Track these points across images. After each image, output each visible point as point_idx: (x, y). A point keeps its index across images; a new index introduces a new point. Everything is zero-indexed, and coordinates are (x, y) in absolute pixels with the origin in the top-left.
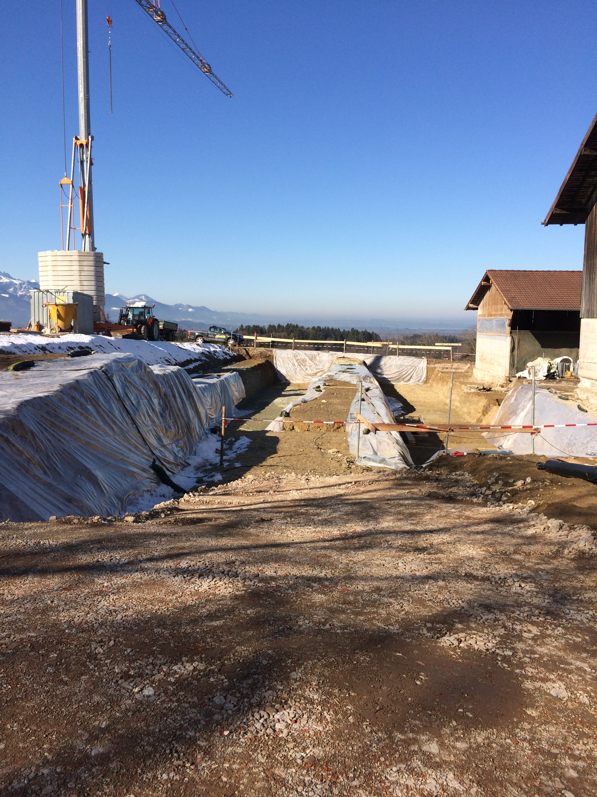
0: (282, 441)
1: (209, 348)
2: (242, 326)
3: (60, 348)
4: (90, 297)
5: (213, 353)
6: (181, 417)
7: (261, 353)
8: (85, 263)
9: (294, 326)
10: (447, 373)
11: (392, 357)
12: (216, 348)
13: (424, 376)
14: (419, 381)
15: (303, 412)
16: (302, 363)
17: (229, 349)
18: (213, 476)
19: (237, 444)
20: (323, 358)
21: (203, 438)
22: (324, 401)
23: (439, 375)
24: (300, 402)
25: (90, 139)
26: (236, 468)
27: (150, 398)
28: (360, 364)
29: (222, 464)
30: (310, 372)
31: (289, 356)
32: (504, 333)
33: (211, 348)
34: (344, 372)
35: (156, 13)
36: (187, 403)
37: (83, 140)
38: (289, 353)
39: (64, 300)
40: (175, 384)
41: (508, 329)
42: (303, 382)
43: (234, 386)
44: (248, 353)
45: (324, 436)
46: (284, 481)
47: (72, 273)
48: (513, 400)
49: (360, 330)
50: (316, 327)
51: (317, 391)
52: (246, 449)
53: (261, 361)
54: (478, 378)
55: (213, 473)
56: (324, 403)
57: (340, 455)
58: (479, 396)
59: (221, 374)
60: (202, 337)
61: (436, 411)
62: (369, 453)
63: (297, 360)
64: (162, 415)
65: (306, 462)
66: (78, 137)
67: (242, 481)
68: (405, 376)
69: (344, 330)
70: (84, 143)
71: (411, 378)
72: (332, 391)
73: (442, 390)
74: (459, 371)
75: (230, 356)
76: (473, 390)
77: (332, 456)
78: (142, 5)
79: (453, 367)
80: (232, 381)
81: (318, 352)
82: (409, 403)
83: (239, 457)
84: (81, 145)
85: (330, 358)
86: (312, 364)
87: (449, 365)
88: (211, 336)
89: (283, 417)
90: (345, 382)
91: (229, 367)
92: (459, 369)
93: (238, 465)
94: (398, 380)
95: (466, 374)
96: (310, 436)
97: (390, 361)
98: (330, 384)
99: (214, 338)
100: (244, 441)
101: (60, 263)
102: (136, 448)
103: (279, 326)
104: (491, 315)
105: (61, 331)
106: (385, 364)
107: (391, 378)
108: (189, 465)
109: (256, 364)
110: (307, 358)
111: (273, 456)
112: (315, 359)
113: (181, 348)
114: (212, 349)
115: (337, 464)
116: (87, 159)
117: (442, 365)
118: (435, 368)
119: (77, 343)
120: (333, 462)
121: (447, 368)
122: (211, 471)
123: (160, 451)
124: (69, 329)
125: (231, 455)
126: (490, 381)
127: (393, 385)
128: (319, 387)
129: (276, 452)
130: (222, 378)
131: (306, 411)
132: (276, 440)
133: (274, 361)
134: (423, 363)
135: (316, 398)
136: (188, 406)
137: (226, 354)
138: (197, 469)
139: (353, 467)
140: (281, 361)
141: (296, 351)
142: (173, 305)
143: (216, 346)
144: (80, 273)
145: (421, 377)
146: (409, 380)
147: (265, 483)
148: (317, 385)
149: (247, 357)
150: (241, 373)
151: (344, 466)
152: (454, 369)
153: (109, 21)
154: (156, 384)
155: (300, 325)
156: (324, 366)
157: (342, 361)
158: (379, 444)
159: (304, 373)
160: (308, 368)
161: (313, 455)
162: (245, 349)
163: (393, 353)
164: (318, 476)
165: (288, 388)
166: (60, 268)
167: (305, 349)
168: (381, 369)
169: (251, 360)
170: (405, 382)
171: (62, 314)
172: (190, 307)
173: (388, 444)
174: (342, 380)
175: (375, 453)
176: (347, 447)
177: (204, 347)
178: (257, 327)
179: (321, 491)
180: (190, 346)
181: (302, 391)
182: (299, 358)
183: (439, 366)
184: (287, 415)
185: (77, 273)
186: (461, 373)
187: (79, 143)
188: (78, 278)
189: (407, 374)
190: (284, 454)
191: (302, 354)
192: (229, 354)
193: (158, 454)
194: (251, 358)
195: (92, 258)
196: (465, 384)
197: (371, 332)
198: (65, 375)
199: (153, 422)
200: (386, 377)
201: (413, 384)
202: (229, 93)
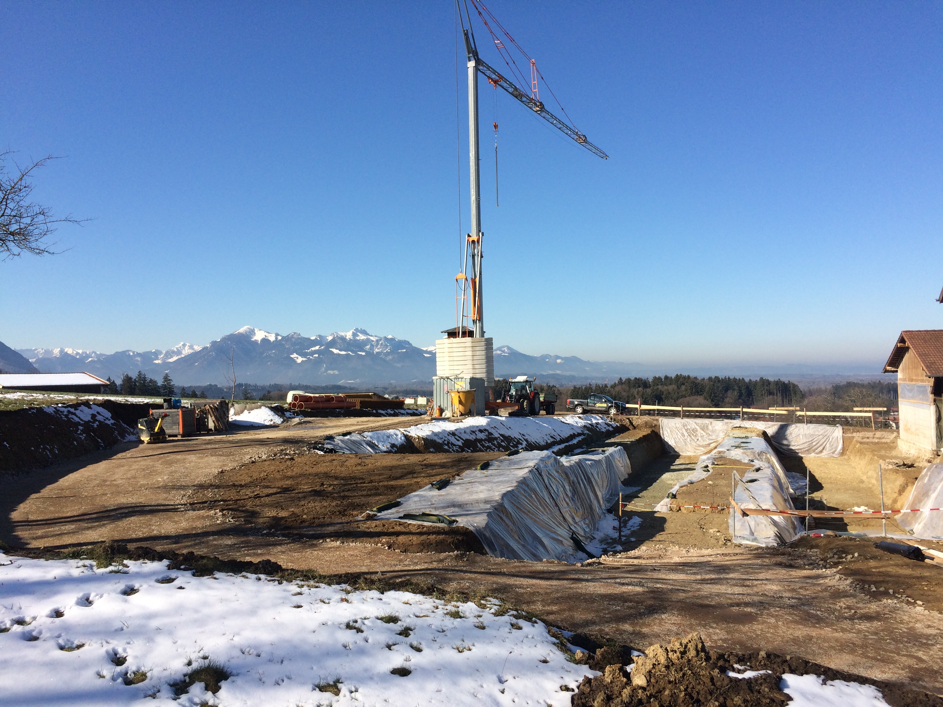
0: (669, 521)
1: (591, 420)
2: (621, 379)
3: (465, 432)
4: (481, 380)
5: (595, 425)
6: (585, 500)
7: (646, 423)
8: (478, 349)
9: (684, 377)
10: (867, 443)
11: (799, 425)
12: (598, 420)
13: (840, 446)
14: (833, 453)
15: (688, 493)
16: (692, 433)
17: (611, 419)
18: (615, 547)
19: (631, 523)
20: (717, 428)
21: (602, 517)
22: (710, 482)
23: (857, 446)
24: (686, 483)
25: (481, 235)
26: (632, 542)
27: (564, 486)
28: (758, 435)
29: (620, 538)
30: (701, 443)
31: (678, 425)
32: (927, 400)
33: (593, 419)
34: (736, 447)
35: (535, 104)
36: (588, 487)
37: (475, 238)
38: (677, 422)
39: (462, 385)
40: (579, 473)
41: (931, 397)
42: (694, 454)
43: (619, 461)
44: (631, 423)
45: (707, 517)
46: (670, 552)
47: (466, 358)
48: (926, 480)
49: (771, 379)
50: (713, 377)
51: (704, 471)
52: (638, 527)
53: (646, 432)
54: (903, 451)
55: (615, 545)
56: (710, 485)
57: (718, 534)
58: (897, 473)
59: (605, 449)
60: (582, 405)
61: (847, 490)
62: (747, 533)
63: (686, 430)
64: (572, 499)
65: (689, 539)
66: (470, 234)
67: (638, 551)
68: (816, 447)
69: (750, 380)
70: (476, 240)
71: (823, 449)
72: (720, 471)
73: (859, 464)
74: (883, 440)
75: (612, 427)
76: (890, 467)
77: (712, 535)
78: (522, 102)
79: (875, 436)
80: (617, 456)
81: (711, 420)
82: (817, 480)
83: (633, 534)
84: (473, 242)
85: (725, 427)
86: (704, 434)
87: (870, 434)
88: (590, 405)
89: (670, 499)
90: (736, 460)
91: (612, 440)
92: (883, 438)
93: (633, 539)
94: (808, 451)
95: (891, 445)
96: (694, 517)
97: (796, 430)
98: (718, 463)
99: (594, 406)
100: (637, 520)
101: (455, 350)
102: (561, 524)
103: (666, 377)
104: (912, 380)
105: (462, 415)
106: (791, 434)
107: (798, 449)
108: (595, 538)
109: (641, 436)
110: (697, 427)
111: (661, 533)
112: (708, 429)
113: (564, 423)
114: (594, 421)
115: (715, 542)
116: (478, 253)
117: (861, 434)
118: (853, 437)
119: (477, 427)
120: (712, 539)
121: (868, 438)
122: (612, 543)
123: (575, 527)
124: (468, 413)
125: (626, 532)
126: (916, 454)
127: (802, 458)
128: (707, 466)
129: (663, 530)
130: (607, 453)
131: (692, 493)
132: (663, 520)
133: (661, 431)
134: (837, 432)
135: (704, 479)
136: (589, 490)
137: (608, 425)
138: (601, 541)
139: (729, 544)
140: (669, 431)
141: (686, 420)
142: (539, 356)
143: (598, 417)
144: (473, 358)
145: (837, 448)
146: (821, 452)
147: (656, 552)
148: (705, 464)
149: (631, 427)
150: (625, 446)
151: (720, 543)
152: (877, 438)
153: (496, 127)
154: (566, 474)
155: (692, 375)
156: (718, 436)
157: (738, 433)
158: (757, 525)
159: (695, 444)
160: (700, 439)
161: (695, 533)
162: (629, 419)
163: (800, 420)
164: (696, 549)
165: (677, 462)
166: (455, 354)
167: (696, 417)
168: (786, 439)
169: (635, 430)
170: (817, 454)
171: (463, 400)
172: (558, 357)
173: (765, 526)
174: (733, 458)
175: (752, 533)
176: (727, 528)
177: (586, 419)
178: (638, 379)
179: (696, 558)
180: (572, 420)
181: (693, 465)
182: (689, 428)
183: (858, 436)
184: (674, 496)
185: (470, 358)
186: (886, 443)
187: (471, 239)
188: (470, 362)
189: (818, 445)
190: (670, 532)
191: (692, 423)
192: (611, 425)
193: (574, 529)
194: (635, 428)
195: (483, 344)
196: (883, 458)
197: (786, 382)
198: (513, 473)
199: (568, 504)
200: (793, 448)
201: (826, 456)
202: (605, 156)
